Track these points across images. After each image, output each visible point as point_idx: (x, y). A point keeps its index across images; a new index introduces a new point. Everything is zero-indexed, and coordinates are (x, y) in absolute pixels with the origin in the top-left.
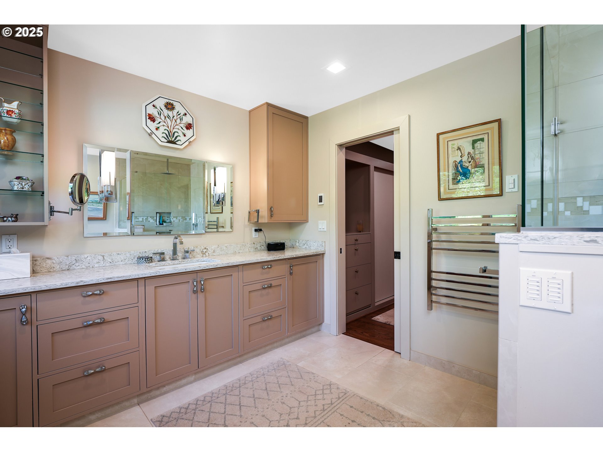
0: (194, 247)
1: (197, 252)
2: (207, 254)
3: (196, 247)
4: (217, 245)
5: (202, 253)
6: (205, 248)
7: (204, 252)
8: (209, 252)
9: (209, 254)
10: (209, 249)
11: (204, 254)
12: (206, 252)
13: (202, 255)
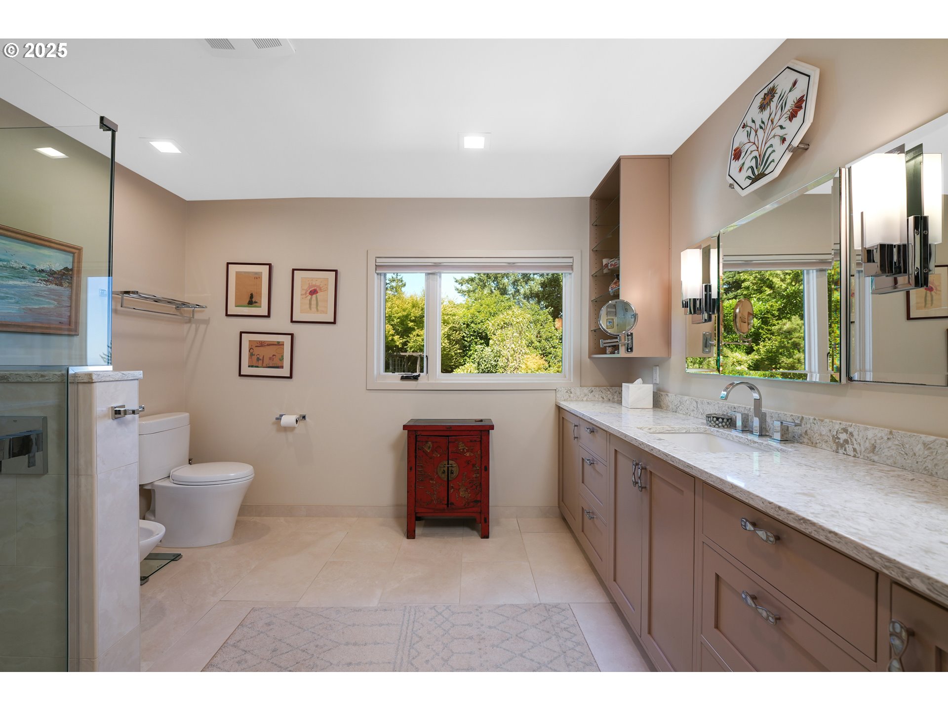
0: (815, 419)
1: (821, 435)
2: (849, 448)
3: (819, 420)
4: (887, 430)
5: (834, 442)
6: (845, 430)
7: (841, 441)
8: (856, 446)
9: (855, 450)
10: (856, 436)
11: (842, 446)
12: (846, 441)
13: (834, 447)
